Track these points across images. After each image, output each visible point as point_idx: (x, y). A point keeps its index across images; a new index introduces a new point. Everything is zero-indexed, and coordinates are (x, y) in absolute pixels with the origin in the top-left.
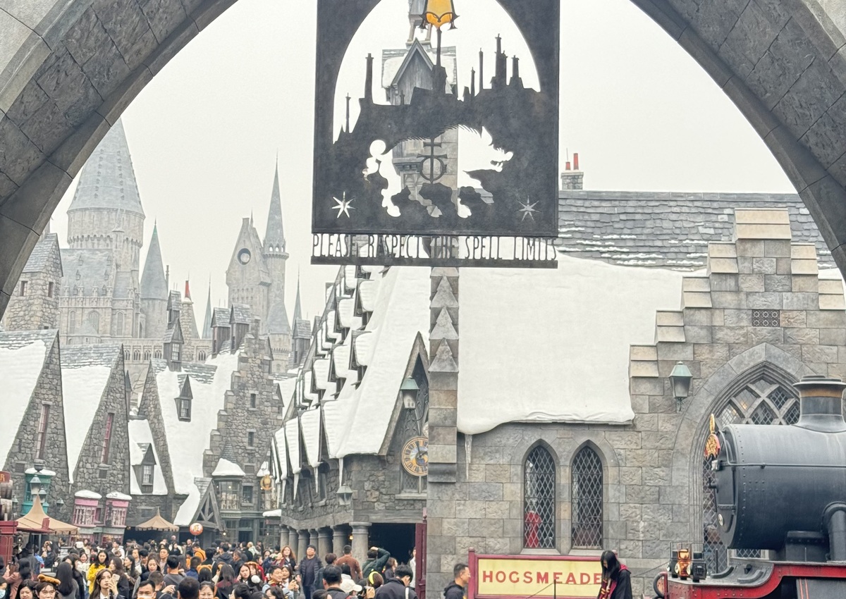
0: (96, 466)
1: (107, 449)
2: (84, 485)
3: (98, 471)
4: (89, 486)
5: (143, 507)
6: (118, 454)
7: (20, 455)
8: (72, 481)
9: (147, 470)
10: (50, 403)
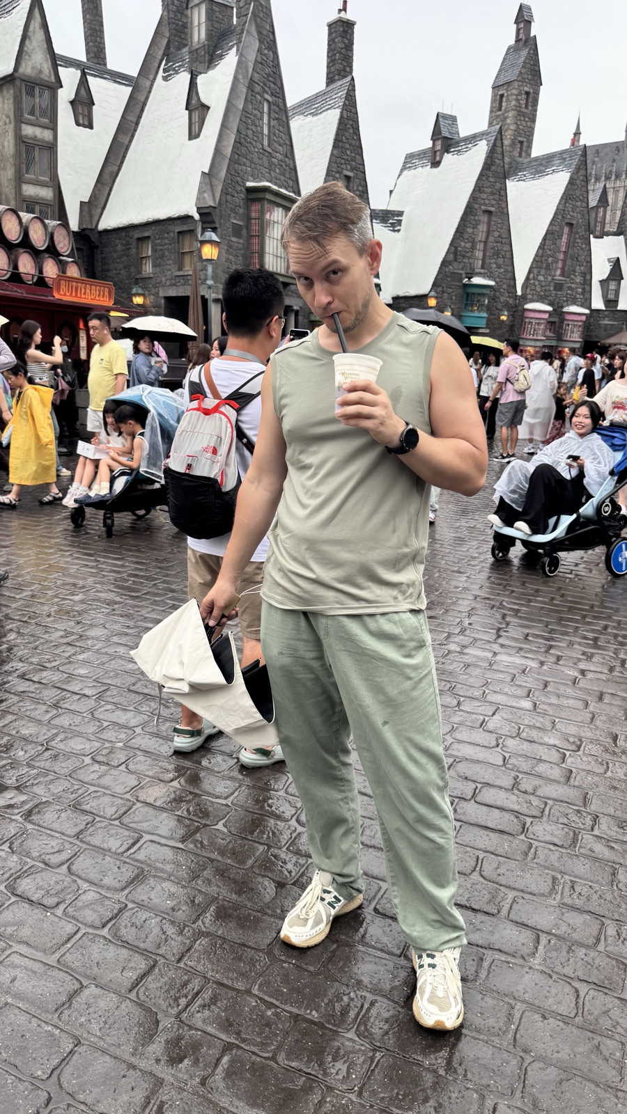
0: (549, 278)
1: (564, 261)
2: (535, 297)
3: (552, 284)
4: (541, 299)
5: (606, 322)
6: (578, 268)
7: (456, 264)
8: (519, 293)
9: (612, 286)
10: (493, 209)
